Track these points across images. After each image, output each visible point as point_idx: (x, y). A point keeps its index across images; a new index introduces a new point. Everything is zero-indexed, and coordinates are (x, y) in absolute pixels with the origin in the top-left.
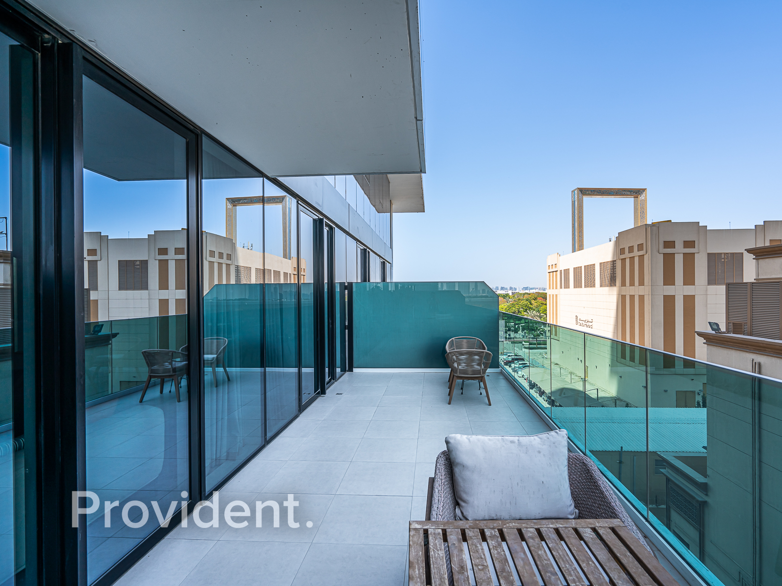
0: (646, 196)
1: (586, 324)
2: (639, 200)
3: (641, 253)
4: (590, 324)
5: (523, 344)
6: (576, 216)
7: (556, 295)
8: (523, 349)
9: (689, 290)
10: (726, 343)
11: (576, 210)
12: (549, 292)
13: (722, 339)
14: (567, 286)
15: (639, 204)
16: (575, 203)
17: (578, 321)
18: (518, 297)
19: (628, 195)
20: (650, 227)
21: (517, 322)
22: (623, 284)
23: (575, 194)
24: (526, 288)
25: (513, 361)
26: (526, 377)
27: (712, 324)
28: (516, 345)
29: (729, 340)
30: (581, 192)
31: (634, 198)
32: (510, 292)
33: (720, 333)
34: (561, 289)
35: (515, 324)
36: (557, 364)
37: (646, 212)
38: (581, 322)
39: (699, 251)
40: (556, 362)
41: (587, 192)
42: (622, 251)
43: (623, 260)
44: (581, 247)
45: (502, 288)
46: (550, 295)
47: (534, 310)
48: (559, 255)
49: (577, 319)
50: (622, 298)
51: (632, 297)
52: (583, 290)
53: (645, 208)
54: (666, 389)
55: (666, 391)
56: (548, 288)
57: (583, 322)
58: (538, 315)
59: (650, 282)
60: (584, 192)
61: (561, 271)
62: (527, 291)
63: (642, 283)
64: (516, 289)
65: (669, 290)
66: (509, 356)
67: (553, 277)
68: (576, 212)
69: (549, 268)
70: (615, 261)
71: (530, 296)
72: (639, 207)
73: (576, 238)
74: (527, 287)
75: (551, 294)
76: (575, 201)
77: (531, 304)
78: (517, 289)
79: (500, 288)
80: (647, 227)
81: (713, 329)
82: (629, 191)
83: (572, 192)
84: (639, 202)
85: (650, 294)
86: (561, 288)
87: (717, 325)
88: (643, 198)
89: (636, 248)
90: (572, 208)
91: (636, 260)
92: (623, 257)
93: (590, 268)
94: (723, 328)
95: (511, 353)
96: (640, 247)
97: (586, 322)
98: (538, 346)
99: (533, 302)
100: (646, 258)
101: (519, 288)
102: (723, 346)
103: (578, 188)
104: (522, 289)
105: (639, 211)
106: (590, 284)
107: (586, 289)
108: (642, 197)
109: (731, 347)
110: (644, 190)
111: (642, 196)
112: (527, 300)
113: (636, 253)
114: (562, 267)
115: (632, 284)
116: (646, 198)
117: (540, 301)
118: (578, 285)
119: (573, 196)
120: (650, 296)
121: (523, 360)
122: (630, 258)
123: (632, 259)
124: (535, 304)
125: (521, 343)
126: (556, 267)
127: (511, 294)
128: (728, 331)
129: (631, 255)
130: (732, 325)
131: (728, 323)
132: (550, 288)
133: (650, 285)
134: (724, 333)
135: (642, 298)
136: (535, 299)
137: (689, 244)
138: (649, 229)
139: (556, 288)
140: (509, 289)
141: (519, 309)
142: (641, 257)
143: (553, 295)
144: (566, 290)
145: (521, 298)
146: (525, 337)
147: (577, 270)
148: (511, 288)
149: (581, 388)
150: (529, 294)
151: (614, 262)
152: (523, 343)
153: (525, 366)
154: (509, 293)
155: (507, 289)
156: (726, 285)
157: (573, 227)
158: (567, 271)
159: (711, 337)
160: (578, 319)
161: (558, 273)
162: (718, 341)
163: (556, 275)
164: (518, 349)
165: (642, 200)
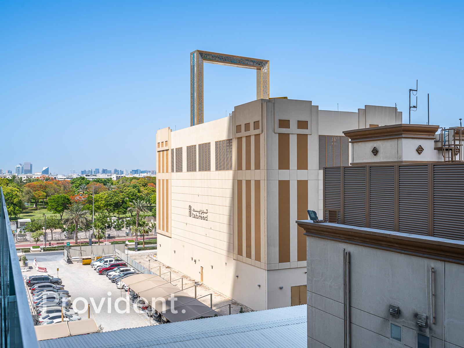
0: (268, 69)
1: (200, 215)
2: (262, 73)
3: (257, 132)
4: (205, 215)
5: (126, 245)
6: (195, 84)
7: (167, 180)
8: (126, 251)
9: (302, 175)
10: (323, 233)
11: (195, 77)
12: (159, 176)
13: (319, 229)
14: (179, 169)
15: (262, 78)
16: (194, 69)
17: (192, 212)
18: (123, 183)
19: (250, 65)
20: (265, 103)
21: (121, 216)
22: (239, 167)
23: (194, 57)
24: (136, 172)
25: (111, 268)
26: (128, 288)
27: (310, 212)
28: (116, 245)
29: (324, 229)
30: (202, 56)
31: (257, 69)
32: (114, 177)
33: (317, 222)
34: (172, 173)
35: (119, 218)
36: (168, 267)
37: (269, 87)
38: (195, 213)
39: (311, 132)
40: (167, 265)
41: (208, 57)
42: (238, 129)
43: (240, 139)
44: (201, 121)
45: (104, 171)
46: (159, 180)
47: (143, 199)
48: (170, 130)
49: (190, 209)
50: (238, 184)
51: (248, 182)
52: (198, 174)
53: (268, 83)
54: (281, 286)
55: (281, 288)
56: (157, 171)
57: (198, 213)
58: (149, 205)
59: (266, 166)
60: (205, 56)
61: (172, 150)
62: (137, 176)
63: (257, 167)
64: (122, 173)
65: (284, 175)
66: (107, 262)
67: (163, 157)
68: (195, 79)
69: (159, 146)
70: (231, 139)
71: (139, 181)
72: (262, 80)
73: (196, 111)
74: (137, 170)
75: (161, 179)
76: (194, 66)
77: (139, 191)
78: (125, 172)
79: (101, 171)
80: (263, 103)
81: (311, 219)
82: (252, 61)
83: (191, 54)
84: (262, 75)
85: (266, 179)
86: (173, 171)
87: (315, 213)
88: (266, 71)
89: (252, 126)
90: (191, 74)
91: (253, 139)
92: (239, 135)
93: (205, 148)
94: (320, 217)
95: (110, 257)
96: (256, 125)
97: (201, 213)
98: (146, 246)
99: (142, 189)
100: (262, 137)
101: (127, 171)
102: (320, 236)
103: (198, 51)
104: (131, 172)
105: (262, 86)
106: (205, 167)
107: (200, 172)
108: (264, 70)
109: (327, 238)
110: (267, 62)
111: (265, 68)
112: (134, 187)
113: (253, 132)
114: (174, 145)
115: (248, 168)
116: (269, 72)
117: (149, 187)
118: (191, 168)
119: (192, 59)
120: (266, 181)
121: (124, 265)
122: (246, 136)
123: (248, 137)
124: (146, 192)
125: (124, 242)
126: (166, 145)
127: (115, 179)
128: (325, 220)
129: (248, 134)
130: (328, 212)
131: (325, 211)
132: (159, 172)
133: (266, 168)
134: (321, 222)
135: (258, 183)
136: (145, 185)
137: (302, 125)
138: (265, 105)
139: (167, 172)
140: (113, 171)
141: (124, 198)
142: (257, 136)
143: (163, 180)
144: (179, 173)
145: (128, 183)
146: (130, 235)
147: (191, 149)
148: (116, 171)
149: (192, 295)
150: (138, 179)
151: (230, 141)
152: (127, 243)
153: (127, 273)
154: (112, 177)
155: (110, 172)
156: (324, 170)
157: (192, 97)
158: (179, 151)
159: (310, 227)
160: (192, 209)
161: (170, 152)
162: (316, 232)
163: (167, 155)
164: (119, 252)
165: (265, 73)
